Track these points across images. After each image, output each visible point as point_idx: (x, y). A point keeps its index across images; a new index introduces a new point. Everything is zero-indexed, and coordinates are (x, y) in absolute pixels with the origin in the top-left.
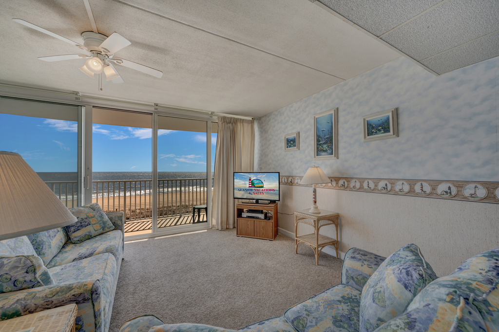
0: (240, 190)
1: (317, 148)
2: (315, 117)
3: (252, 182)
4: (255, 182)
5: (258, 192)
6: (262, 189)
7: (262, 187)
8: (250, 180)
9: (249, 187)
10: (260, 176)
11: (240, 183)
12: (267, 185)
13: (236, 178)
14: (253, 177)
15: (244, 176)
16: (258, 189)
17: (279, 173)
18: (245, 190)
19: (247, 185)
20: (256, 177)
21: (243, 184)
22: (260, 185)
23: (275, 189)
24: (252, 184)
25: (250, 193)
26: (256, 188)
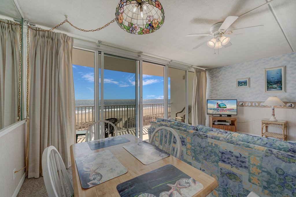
0: (211, 109)
1: (268, 86)
2: (265, 70)
3: (219, 105)
4: (221, 105)
5: (223, 110)
6: (225, 109)
7: (226, 108)
8: (218, 104)
9: (217, 107)
10: (224, 102)
11: (211, 106)
12: (229, 106)
13: (209, 103)
14: (219, 102)
15: (214, 102)
16: (223, 109)
17: (237, 100)
18: (214, 109)
19: (216, 106)
20: (222, 102)
21: (213, 106)
22: (224, 107)
23: (234, 109)
24: (219, 106)
25: (217, 111)
26: (221, 108)
